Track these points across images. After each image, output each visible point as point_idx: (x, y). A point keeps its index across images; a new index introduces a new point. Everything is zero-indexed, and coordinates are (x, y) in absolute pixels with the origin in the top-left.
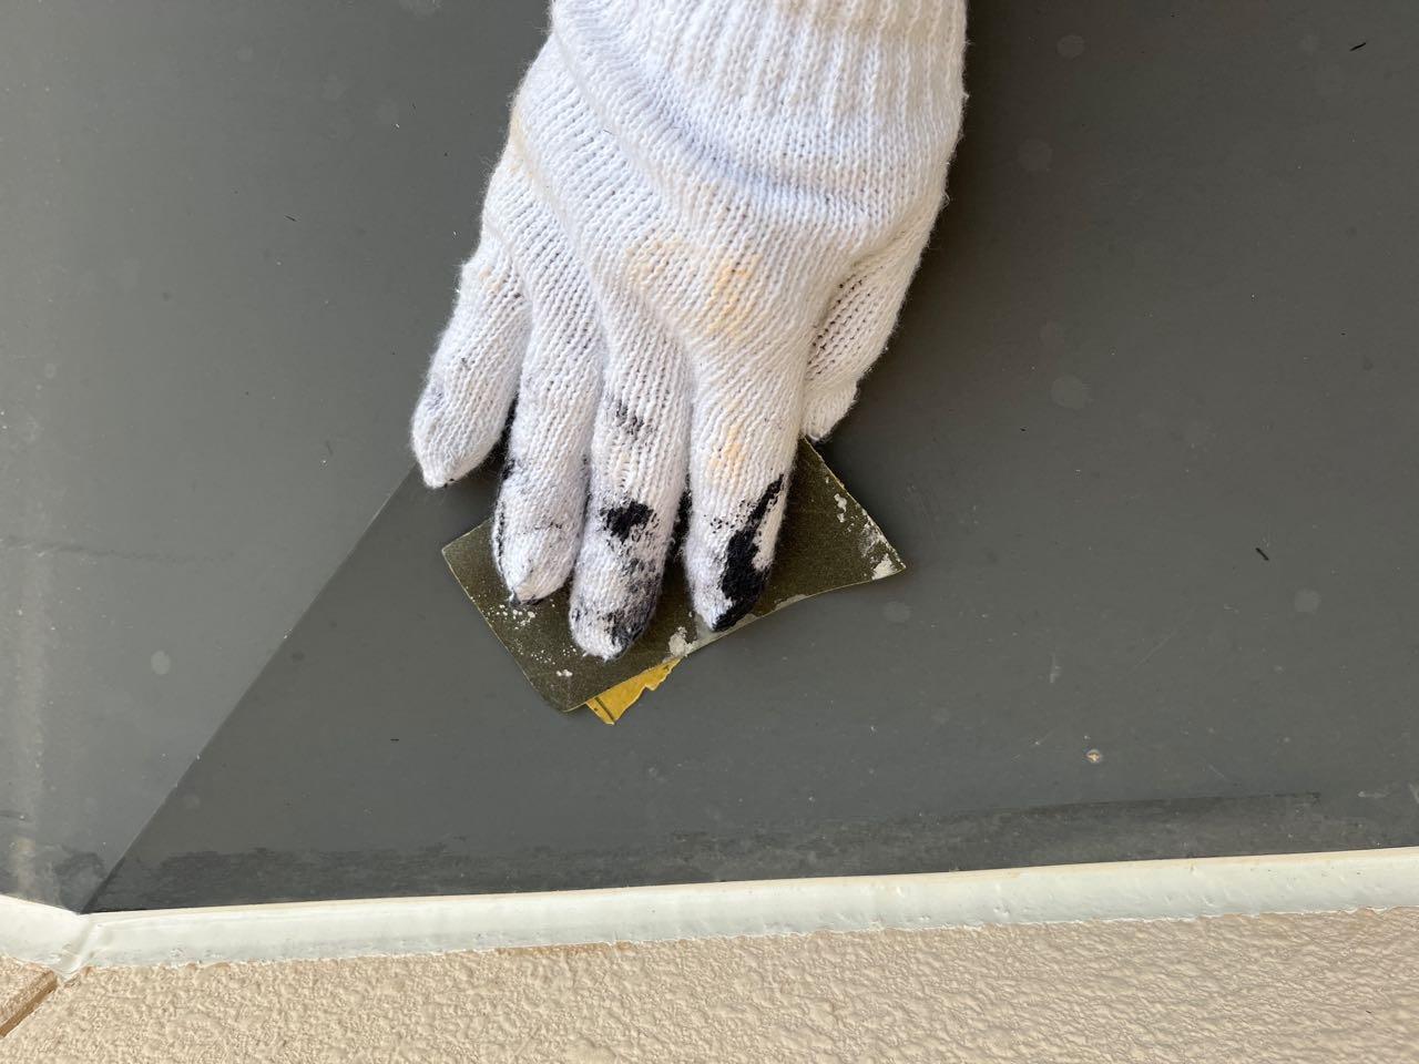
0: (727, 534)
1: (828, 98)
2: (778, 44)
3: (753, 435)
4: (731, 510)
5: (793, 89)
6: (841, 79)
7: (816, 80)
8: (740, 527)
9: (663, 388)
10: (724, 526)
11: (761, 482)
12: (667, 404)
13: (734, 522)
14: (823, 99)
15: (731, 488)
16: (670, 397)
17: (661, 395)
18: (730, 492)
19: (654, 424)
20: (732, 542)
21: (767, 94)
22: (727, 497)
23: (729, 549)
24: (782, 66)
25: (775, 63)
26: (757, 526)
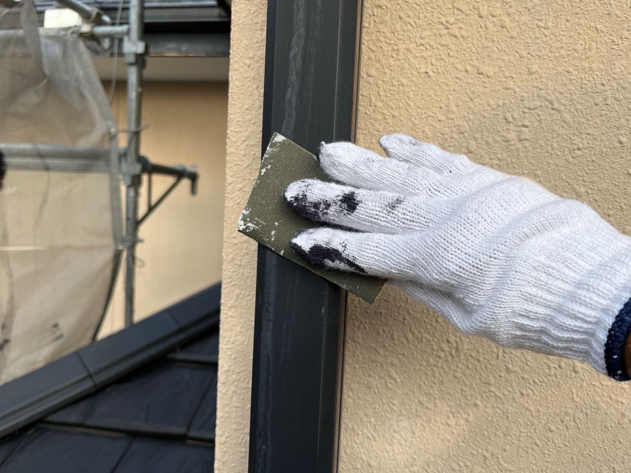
0: (341, 249)
1: (534, 291)
2: (564, 276)
3: (385, 262)
4: (351, 252)
5: (542, 278)
6: (541, 298)
7: (543, 288)
8: (343, 255)
9: (406, 221)
10: (344, 248)
11: (364, 266)
12: (399, 222)
13: (345, 252)
14: (534, 289)
15: (362, 253)
16: (401, 224)
17: (403, 220)
18: (360, 252)
19: (391, 214)
20: (337, 251)
21: (543, 268)
22: (357, 250)
23: (334, 250)
24: (554, 276)
25: (556, 274)
26: (345, 263)
